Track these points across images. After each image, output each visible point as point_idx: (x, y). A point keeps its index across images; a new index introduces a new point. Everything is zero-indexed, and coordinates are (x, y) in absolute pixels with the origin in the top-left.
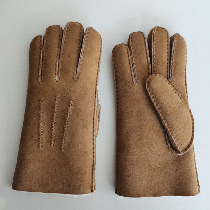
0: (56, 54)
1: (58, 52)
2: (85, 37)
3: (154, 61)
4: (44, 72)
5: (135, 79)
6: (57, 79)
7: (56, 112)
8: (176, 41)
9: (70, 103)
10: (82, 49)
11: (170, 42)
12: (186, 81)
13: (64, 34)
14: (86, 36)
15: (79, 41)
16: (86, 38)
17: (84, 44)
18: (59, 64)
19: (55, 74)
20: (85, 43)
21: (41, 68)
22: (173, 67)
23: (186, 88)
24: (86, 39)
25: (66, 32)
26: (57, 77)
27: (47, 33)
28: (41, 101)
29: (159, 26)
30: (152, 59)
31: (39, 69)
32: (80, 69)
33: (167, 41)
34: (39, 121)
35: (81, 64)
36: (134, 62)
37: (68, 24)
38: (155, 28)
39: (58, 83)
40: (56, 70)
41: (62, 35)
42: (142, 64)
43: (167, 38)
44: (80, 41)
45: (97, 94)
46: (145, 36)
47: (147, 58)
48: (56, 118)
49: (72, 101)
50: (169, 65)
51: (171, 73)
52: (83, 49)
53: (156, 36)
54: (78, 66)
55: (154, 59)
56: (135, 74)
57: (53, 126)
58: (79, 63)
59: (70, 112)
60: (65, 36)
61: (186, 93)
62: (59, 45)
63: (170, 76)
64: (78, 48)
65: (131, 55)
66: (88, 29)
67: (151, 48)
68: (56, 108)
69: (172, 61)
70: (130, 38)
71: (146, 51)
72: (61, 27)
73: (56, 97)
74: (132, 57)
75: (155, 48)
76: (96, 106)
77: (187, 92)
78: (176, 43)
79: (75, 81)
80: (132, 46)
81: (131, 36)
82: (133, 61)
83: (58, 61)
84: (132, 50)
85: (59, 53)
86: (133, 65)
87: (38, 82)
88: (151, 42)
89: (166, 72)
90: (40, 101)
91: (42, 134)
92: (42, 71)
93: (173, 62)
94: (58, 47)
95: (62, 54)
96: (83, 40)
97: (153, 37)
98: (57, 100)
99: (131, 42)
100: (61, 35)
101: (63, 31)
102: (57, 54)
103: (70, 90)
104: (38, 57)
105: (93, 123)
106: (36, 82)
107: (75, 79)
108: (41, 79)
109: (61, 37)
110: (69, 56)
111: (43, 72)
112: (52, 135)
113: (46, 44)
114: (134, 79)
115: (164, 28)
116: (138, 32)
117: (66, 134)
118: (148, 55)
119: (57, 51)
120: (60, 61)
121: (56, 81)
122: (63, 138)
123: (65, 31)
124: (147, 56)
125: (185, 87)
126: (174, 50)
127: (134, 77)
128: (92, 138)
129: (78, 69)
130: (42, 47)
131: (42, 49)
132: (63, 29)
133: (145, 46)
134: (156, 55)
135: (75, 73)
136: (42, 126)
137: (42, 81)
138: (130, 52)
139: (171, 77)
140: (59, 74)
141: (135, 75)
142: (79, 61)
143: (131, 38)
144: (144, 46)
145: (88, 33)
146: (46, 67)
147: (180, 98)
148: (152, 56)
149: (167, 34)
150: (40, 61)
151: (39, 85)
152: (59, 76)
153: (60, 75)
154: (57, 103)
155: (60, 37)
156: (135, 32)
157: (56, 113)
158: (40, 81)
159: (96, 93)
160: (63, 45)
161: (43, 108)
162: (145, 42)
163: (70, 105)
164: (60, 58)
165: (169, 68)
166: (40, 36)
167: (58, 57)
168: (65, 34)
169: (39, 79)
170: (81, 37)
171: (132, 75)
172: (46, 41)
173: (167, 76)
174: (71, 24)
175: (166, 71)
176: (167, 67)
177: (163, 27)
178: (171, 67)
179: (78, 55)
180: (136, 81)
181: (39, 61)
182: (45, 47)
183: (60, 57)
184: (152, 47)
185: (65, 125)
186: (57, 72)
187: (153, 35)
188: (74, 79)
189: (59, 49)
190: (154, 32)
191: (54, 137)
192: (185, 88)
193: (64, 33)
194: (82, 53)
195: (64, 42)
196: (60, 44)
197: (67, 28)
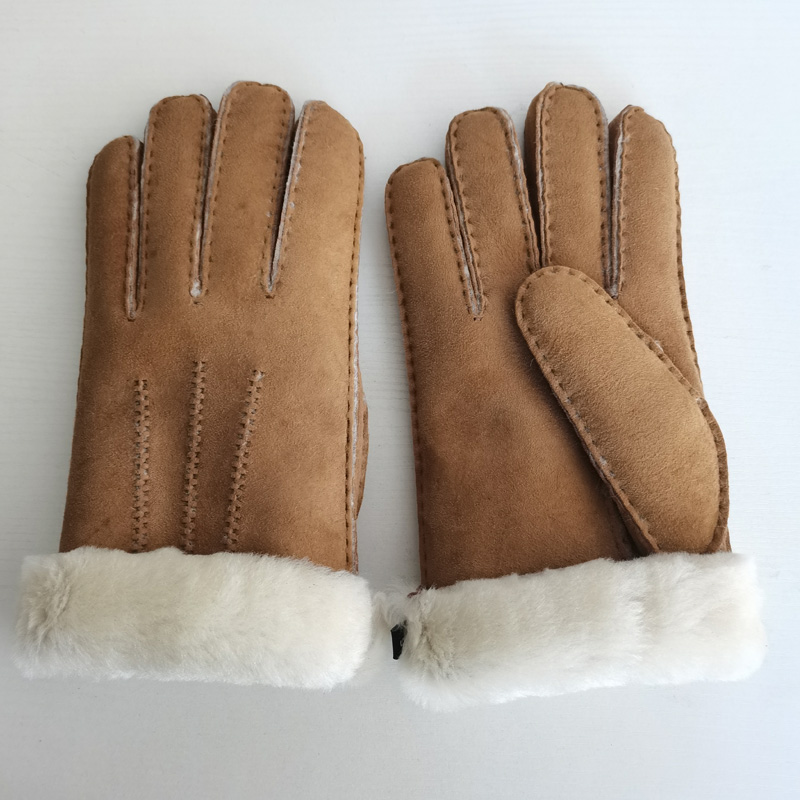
0: (192, 200)
1: (200, 193)
2: (300, 134)
3: (547, 220)
4: (146, 272)
5: (477, 293)
6: (195, 292)
7: (200, 421)
8: (628, 137)
9: (252, 383)
10: (290, 177)
11: (607, 143)
12: (682, 290)
13: (218, 125)
14: (304, 131)
15: (276, 152)
16: (306, 140)
17: (298, 160)
18: (202, 238)
19: (190, 275)
20: (299, 156)
21: (135, 259)
22: (622, 238)
23: (687, 319)
24: (302, 143)
25: (226, 116)
26: (196, 285)
27: (155, 124)
28: (142, 383)
29: (565, 84)
30: (542, 213)
31: (127, 260)
32: (286, 249)
33: (595, 138)
34: (134, 460)
35: (288, 233)
36: (470, 228)
37: (232, 89)
38: (545, 92)
39: (200, 307)
40: (191, 260)
41: (213, 131)
42: (503, 234)
43: (596, 128)
44: (283, 150)
45: (355, 343)
46: (510, 125)
47: (521, 208)
48: (200, 444)
49: (259, 376)
50: (607, 232)
51: (616, 262)
52: (293, 179)
53: (552, 123)
54: (278, 242)
55: (547, 210)
56: (474, 275)
57: (191, 477)
58: (281, 227)
59: (254, 417)
60: (225, 134)
61: (686, 337)
62: (201, 169)
63: (615, 275)
64: (276, 175)
65: (458, 201)
66: (309, 108)
67: (535, 167)
68: (199, 406)
69: (619, 214)
70: (452, 133)
71: (516, 184)
72: (206, 103)
73: (196, 364)
74: (462, 209)
75: (550, 167)
76: (356, 391)
77: (690, 333)
78: (627, 144)
79: (268, 297)
80: (458, 165)
81: (455, 127)
82: (465, 223)
83: (199, 226)
84: (460, 183)
85: (200, 198)
86: (467, 242)
87: (125, 310)
88: (535, 146)
89: (599, 261)
90: (137, 383)
91: (146, 509)
92: (138, 270)
93: (621, 217)
94: (196, 176)
95: (213, 198)
96: (294, 148)
97: (538, 126)
98: (203, 375)
99: (456, 148)
100: (207, 129)
101: (214, 115)
102: (196, 200)
103: (250, 333)
104: (123, 216)
105: (347, 457)
106: (117, 311)
107: (268, 290)
108: (136, 297)
109: (209, 137)
110: (243, 206)
111: (143, 272)
112: (185, 513)
113: (150, 167)
114: (471, 293)
115: (582, 90)
116: (482, 110)
117: (238, 508)
118: (525, 199)
119: (195, 190)
120: (205, 225)
121: (192, 302)
122: (228, 524)
123: (223, 113)
124: (520, 202)
125: (681, 314)
126: (621, 172)
127: (470, 287)
128: (342, 517)
129: (277, 252)
130: (136, 179)
131: (137, 188)
132: (216, 107)
133: (512, 162)
134: (554, 196)
135: (269, 268)
136: (146, 481)
137: (141, 305)
138: (452, 189)
139: (618, 278)
140: (206, 274)
141: (475, 281)
142: (282, 223)
143: (455, 135)
144: (508, 162)
145: (310, 122)
146: (154, 254)
147: (660, 356)
148: (540, 200)
149: (597, 112)
150: (129, 231)
151: (129, 320)
152: (206, 280)
153: (209, 276)
154: (203, 385)
155: (206, 137)
156: (469, 112)
157: (199, 428)
158: (134, 306)
159: (350, 339)
160: (218, 165)
161: (151, 411)
162: (511, 148)
163: (253, 389)
164: (207, 215)
165: (608, 245)
166: (128, 141)
167: (199, 212)
168: (224, 126)
169: (130, 300)
170: (286, 138)
171: (462, 279)
172: (151, 156)
173: (605, 275)
174: (245, 89)
175: (600, 254)
176: (603, 239)
177: (580, 84)
178: (615, 241)
179: (277, 200)
180: (481, 300)
181: (126, 233)
182: (148, 177)
183: (207, 209)
184: (538, 166)
185: (235, 469)
186: (196, 268)
187: (538, 120)
188: (263, 288)
189: (202, 182)
190: (543, 107)
191: (193, 519)
192: (682, 317)
193: (219, 120)
194: (293, 194)
195: (219, 154)
196: (204, 164)
197: (229, 104)
